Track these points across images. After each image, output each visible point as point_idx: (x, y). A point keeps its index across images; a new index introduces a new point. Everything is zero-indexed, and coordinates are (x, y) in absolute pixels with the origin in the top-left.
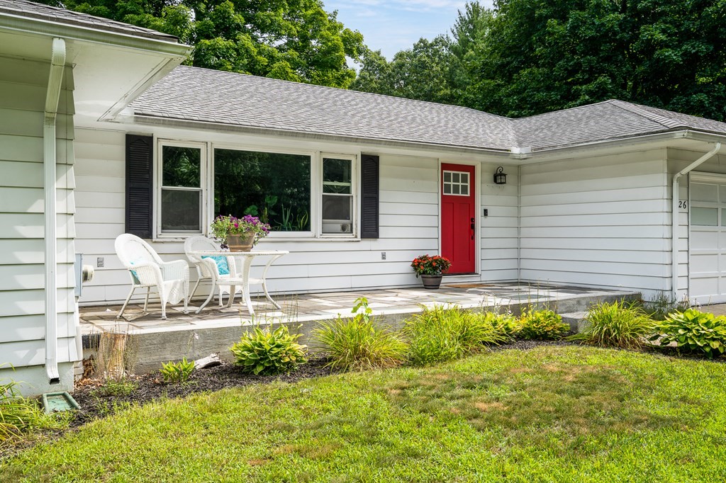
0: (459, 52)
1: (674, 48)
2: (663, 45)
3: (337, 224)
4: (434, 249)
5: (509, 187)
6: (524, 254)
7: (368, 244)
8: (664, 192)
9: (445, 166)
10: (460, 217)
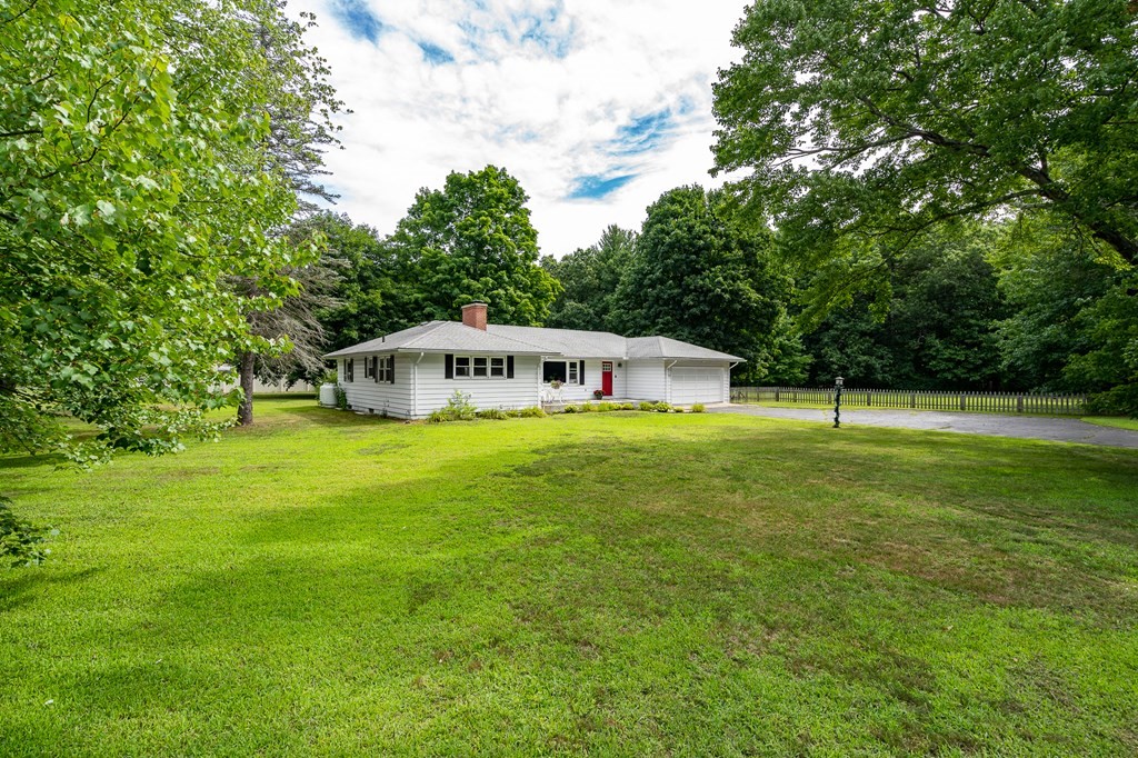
3: (573, 381)
4: (600, 388)
5: (623, 368)
6: (628, 390)
7: (582, 386)
8: (664, 373)
9: (603, 363)
10: (607, 378)
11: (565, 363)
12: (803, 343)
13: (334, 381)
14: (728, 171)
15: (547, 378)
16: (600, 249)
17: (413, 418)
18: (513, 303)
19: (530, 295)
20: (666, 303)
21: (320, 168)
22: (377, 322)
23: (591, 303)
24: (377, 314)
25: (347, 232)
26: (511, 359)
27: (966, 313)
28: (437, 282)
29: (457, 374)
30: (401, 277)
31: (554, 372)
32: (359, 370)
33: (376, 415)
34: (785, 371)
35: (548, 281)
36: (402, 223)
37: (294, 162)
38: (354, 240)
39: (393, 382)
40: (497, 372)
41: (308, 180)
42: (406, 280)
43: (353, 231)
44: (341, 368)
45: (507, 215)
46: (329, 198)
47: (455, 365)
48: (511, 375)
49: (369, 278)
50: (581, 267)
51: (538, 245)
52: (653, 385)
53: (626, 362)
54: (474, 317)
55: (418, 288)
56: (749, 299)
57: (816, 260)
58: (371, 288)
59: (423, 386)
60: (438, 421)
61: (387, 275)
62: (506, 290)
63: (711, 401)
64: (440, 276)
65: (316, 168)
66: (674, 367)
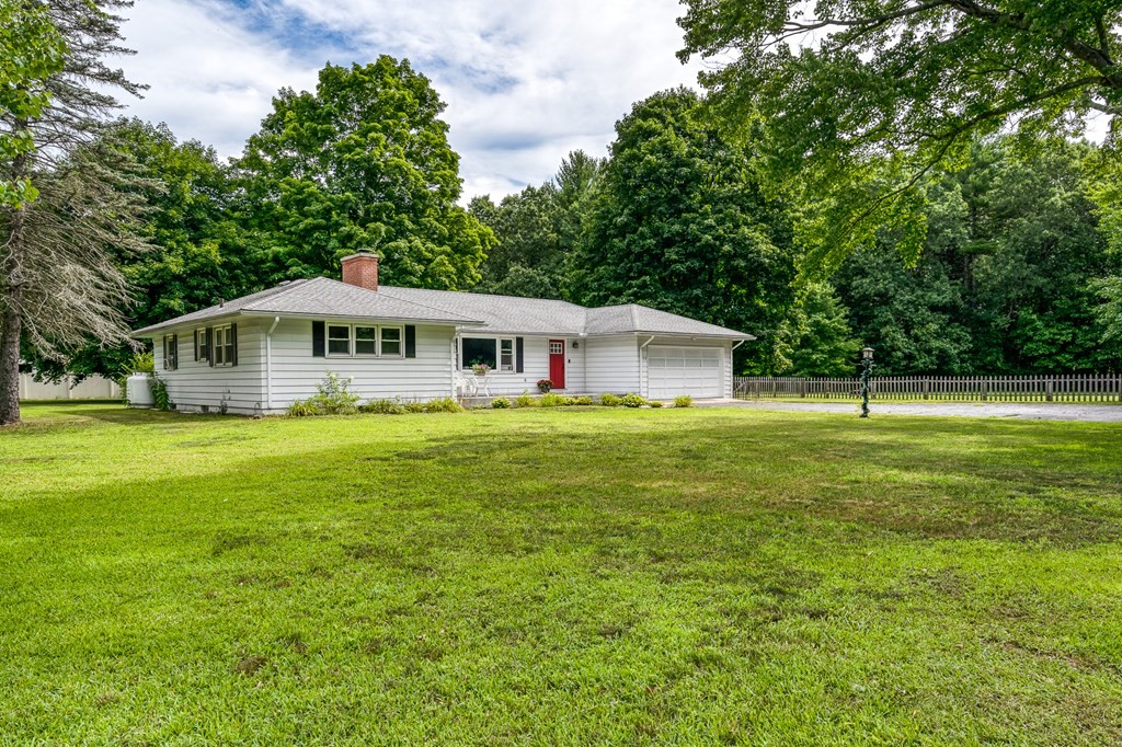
0: (566, 200)
1: (682, 263)
2: (675, 261)
3: (506, 367)
4: (546, 377)
5: (580, 349)
6: (587, 380)
7: (519, 375)
8: (636, 353)
9: (551, 341)
10: (557, 364)
11: (495, 340)
12: (848, 325)
13: (150, 371)
14: (706, 55)
15: (467, 363)
16: (558, 187)
17: (266, 413)
18: (420, 259)
19: (448, 249)
20: (639, 257)
21: (116, 43)
22: (216, 287)
23: (545, 267)
24: (216, 276)
25: (167, 152)
26: (410, 331)
27: (1072, 276)
28: (305, 230)
29: (330, 351)
30: (253, 222)
31: (478, 353)
32: (186, 350)
33: (212, 413)
34: (824, 362)
35: (475, 229)
36: (255, 142)
37: (75, 32)
38: (177, 164)
39: (235, 364)
40: (390, 348)
41: (98, 60)
42: (261, 227)
43: (177, 150)
44: (158, 350)
45: (414, 131)
46: (132, 88)
47: (328, 337)
48: (411, 352)
49: (202, 221)
50: (532, 214)
51: (459, 176)
52: (620, 371)
53: (585, 340)
54: (358, 273)
55: (279, 239)
56: (759, 252)
57: (825, 180)
58: (207, 236)
59: (281, 367)
60: (302, 415)
61: (230, 218)
62: (410, 242)
63: (705, 395)
64: (309, 220)
65: (113, 43)
66: (653, 347)
